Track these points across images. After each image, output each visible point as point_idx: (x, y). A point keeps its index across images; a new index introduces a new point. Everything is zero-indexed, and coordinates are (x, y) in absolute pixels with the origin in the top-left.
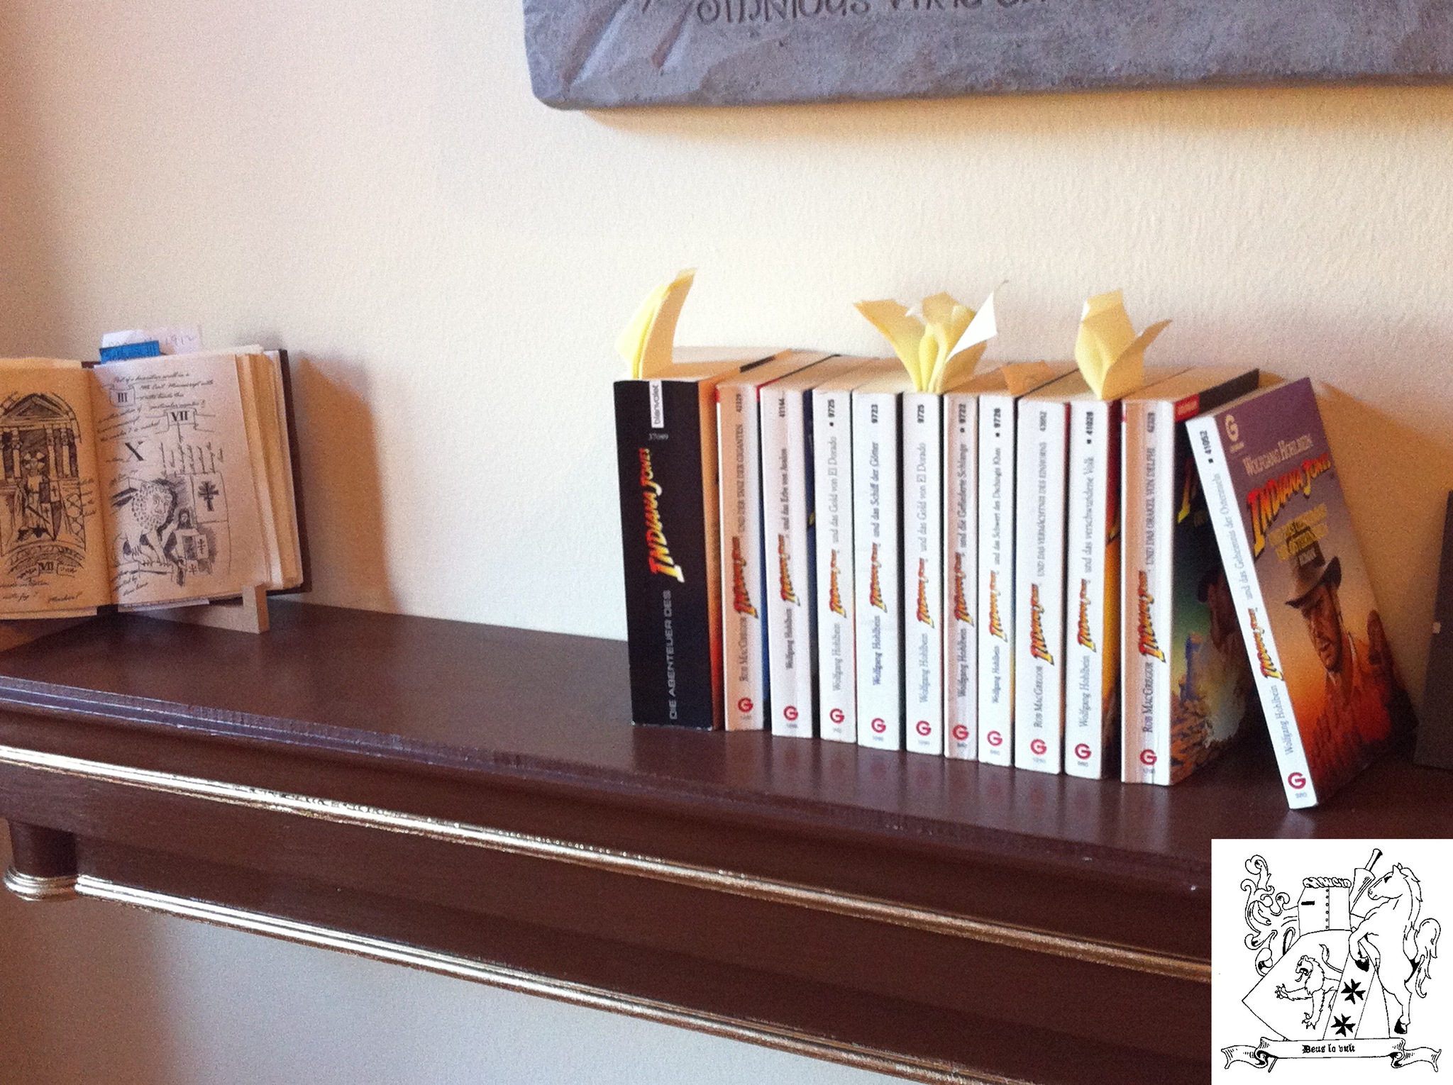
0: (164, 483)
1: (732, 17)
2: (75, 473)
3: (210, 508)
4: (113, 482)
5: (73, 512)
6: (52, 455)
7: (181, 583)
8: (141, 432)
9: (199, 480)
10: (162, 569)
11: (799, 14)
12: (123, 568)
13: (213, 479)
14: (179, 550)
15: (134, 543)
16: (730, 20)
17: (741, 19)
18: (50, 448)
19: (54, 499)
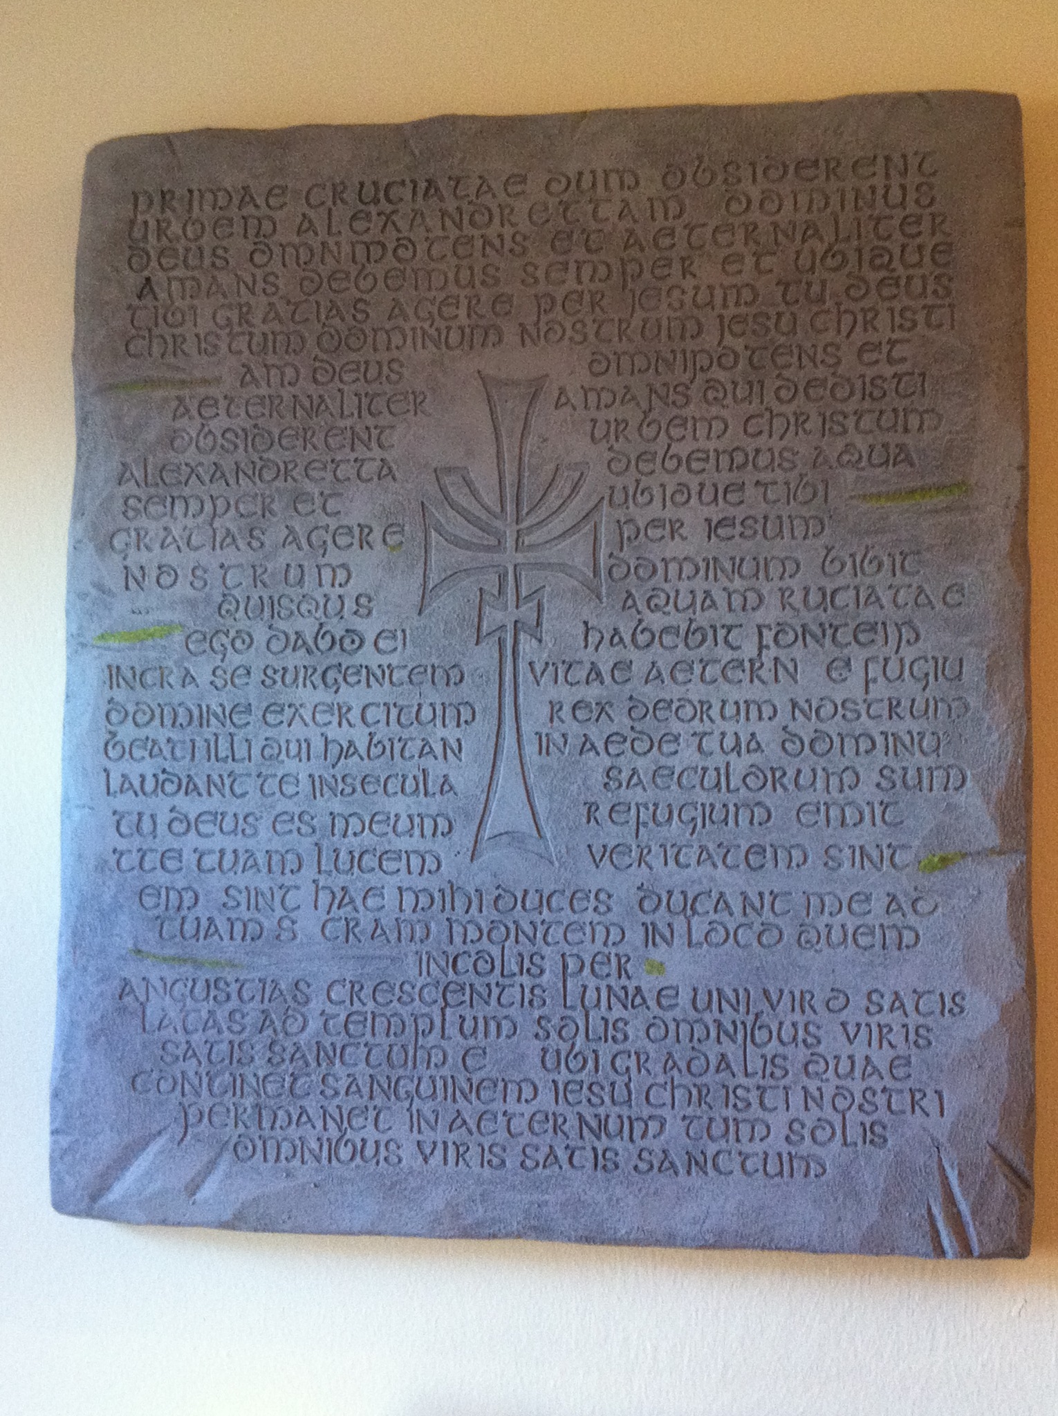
1: (268, 1157)
11: (334, 1161)
16: (265, 1160)
17: (277, 1159)
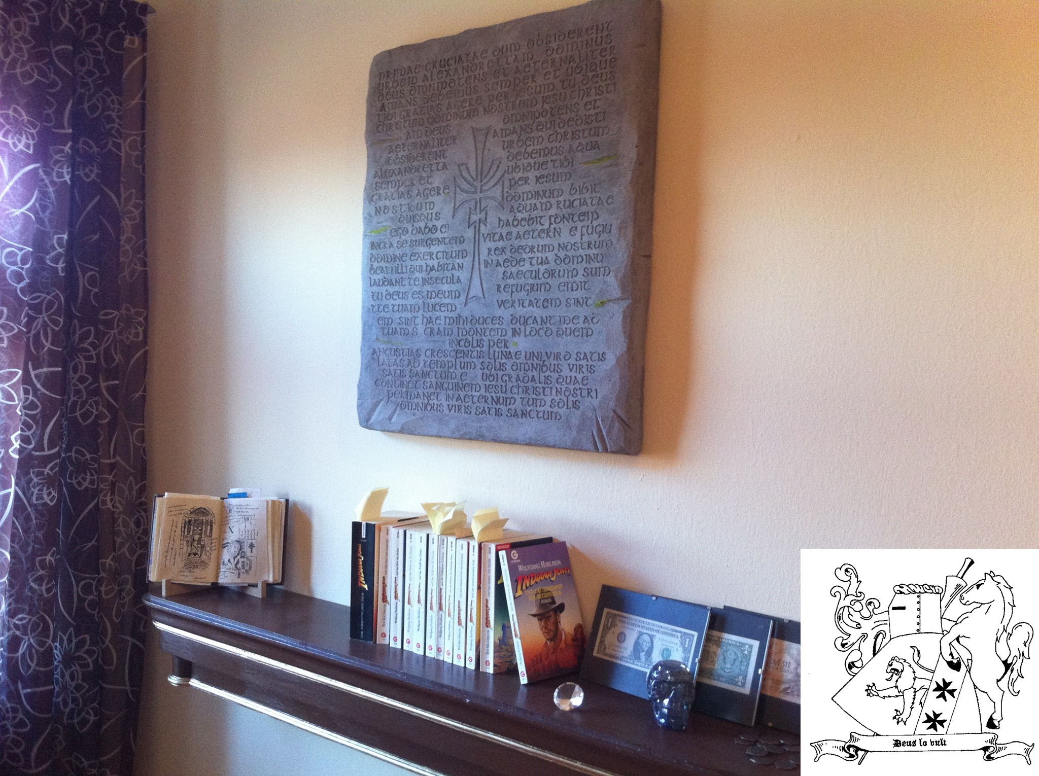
0: (238, 541)
2: (211, 536)
3: (252, 552)
4: (223, 540)
5: (208, 549)
6: (204, 529)
7: (239, 577)
8: (234, 524)
9: (250, 542)
10: (234, 572)
11: (426, 410)
12: (221, 570)
13: (254, 542)
14: (240, 566)
15: (226, 561)
16: (409, 409)
17: (411, 409)
18: (204, 526)
19: (202, 543)
